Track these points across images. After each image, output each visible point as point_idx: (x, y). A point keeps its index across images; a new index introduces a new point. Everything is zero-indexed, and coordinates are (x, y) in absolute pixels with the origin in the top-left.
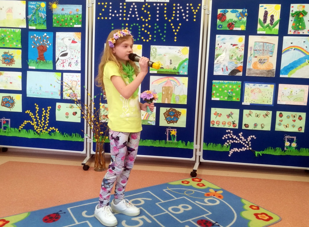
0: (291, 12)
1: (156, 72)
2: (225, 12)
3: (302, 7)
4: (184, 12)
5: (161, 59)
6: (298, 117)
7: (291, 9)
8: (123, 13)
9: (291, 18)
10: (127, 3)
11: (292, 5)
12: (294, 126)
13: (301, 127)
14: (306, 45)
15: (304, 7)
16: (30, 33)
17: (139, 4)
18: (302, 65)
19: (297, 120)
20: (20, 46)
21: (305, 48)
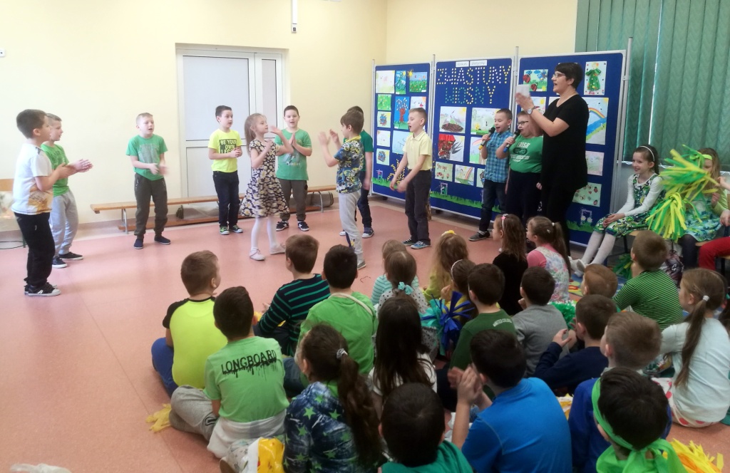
0: (586, 71)
1: (475, 133)
2: (530, 73)
3: (596, 65)
4: (498, 75)
5: (479, 120)
6: (593, 188)
7: (587, 67)
8: (454, 78)
9: (587, 78)
10: (457, 68)
11: (587, 63)
12: (590, 199)
13: (596, 201)
14: (601, 107)
15: (598, 64)
16: (396, 97)
17: (465, 69)
18: (597, 129)
19: (593, 192)
20: (390, 109)
21: (600, 111)
